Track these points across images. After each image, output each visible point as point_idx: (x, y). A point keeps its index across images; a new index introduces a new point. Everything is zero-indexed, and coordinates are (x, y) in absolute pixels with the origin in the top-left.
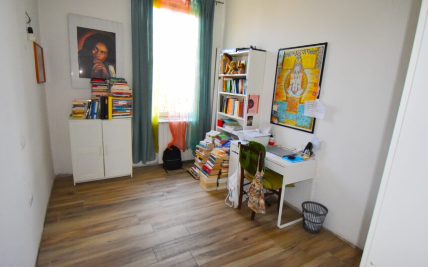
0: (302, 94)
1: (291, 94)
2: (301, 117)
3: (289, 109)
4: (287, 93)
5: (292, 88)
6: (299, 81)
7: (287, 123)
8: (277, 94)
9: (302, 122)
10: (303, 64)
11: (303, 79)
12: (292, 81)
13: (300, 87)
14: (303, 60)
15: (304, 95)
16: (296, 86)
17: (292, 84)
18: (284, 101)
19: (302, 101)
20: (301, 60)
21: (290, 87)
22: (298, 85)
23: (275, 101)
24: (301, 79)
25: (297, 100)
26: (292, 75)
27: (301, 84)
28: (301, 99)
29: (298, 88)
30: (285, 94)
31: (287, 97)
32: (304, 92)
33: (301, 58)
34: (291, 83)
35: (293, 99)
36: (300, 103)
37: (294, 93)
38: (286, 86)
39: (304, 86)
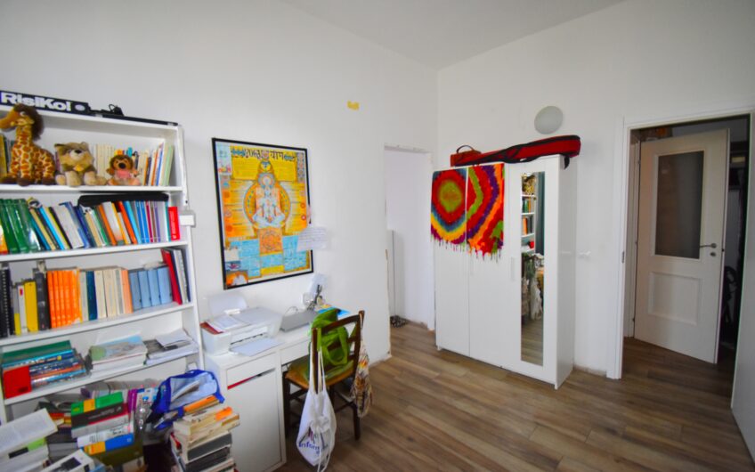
0: (284, 221)
1: (262, 223)
2: (291, 255)
3: (264, 250)
4: (254, 222)
5: (263, 213)
6: (275, 200)
7: (265, 275)
8: (229, 228)
9: (294, 263)
10: (277, 173)
11: (281, 197)
12: (260, 202)
13: (278, 210)
14: (275, 168)
15: (287, 223)
16: (272, 209)
17: (262, 207)
18: (252, 238)
19: (287, 230)
20: (272, 168)
21: (259, 212)
22: (275, 207)
23: (228, 244)
24: (278, 197)
25: (279, 231)
26: (259, 191)
27: (279, 206)
28: (284, 228)
29: (275, 211)
30: (250, 225)
31: (255, 230)
32: (287, 217)
33: (269, 162)
34: (258, 204)
35: (270, 232)
36: (284, 234)
37: (269, 220)
38: (250, 209)
39: (286, 208)
